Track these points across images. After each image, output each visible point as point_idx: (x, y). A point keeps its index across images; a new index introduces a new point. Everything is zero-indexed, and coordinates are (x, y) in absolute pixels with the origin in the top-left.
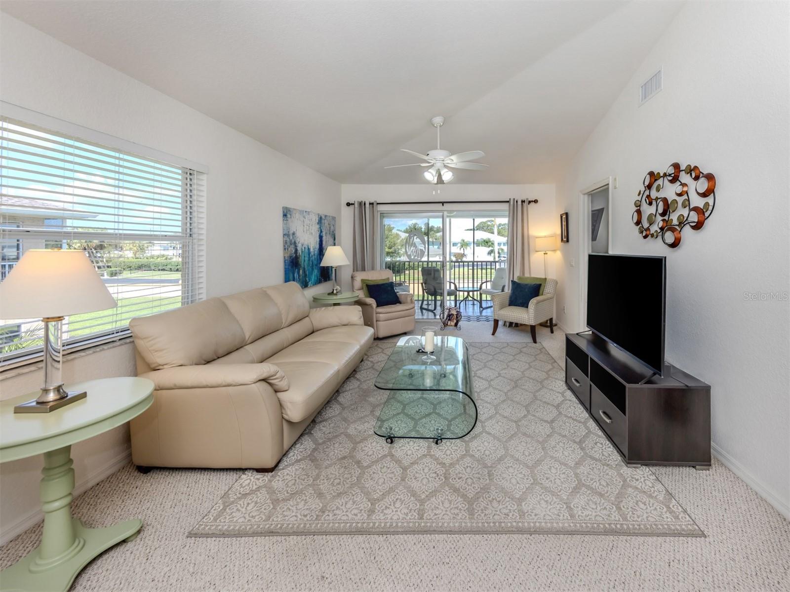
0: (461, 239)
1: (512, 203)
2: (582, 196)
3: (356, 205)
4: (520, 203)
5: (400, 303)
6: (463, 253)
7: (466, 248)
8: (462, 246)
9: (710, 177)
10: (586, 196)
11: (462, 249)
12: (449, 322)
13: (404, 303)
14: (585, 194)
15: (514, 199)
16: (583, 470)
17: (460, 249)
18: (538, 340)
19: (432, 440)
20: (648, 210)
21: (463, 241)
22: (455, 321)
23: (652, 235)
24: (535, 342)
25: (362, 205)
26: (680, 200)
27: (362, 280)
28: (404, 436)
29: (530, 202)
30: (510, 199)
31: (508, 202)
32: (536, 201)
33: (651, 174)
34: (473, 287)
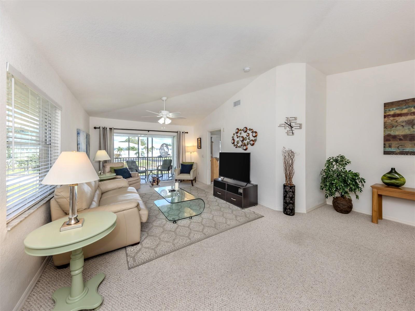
0: (118, 147)
1: (179, 133)
2: (208, 132)
3: (101, 129)
4: (182, 133)
5: (132, 177)
6: (119, 154)
7: (121, 151)
8: (119, 150)
9: (256, 132)
10: (209, 133)
11: (119, 152)
12: (154, 183)
13: (133, 177)
14: (209, 132)
15: (180, 131)
16: (234, 212)
17: (118, 152)
18: (194, 185)
19: (189, 218)
20: (236, 139)
21: (120, 148)
22: (156, 183)
23: (238, 147)
24: (193, 186)
25: (105, 129)
26: (248, 137)
27: (111, 168)
28: (179, 219)
29: (185, 133)
30: (178, 131)
31: (177, 132)
32: (187, 133)
33: (238, 129)
34: (152, 169)
